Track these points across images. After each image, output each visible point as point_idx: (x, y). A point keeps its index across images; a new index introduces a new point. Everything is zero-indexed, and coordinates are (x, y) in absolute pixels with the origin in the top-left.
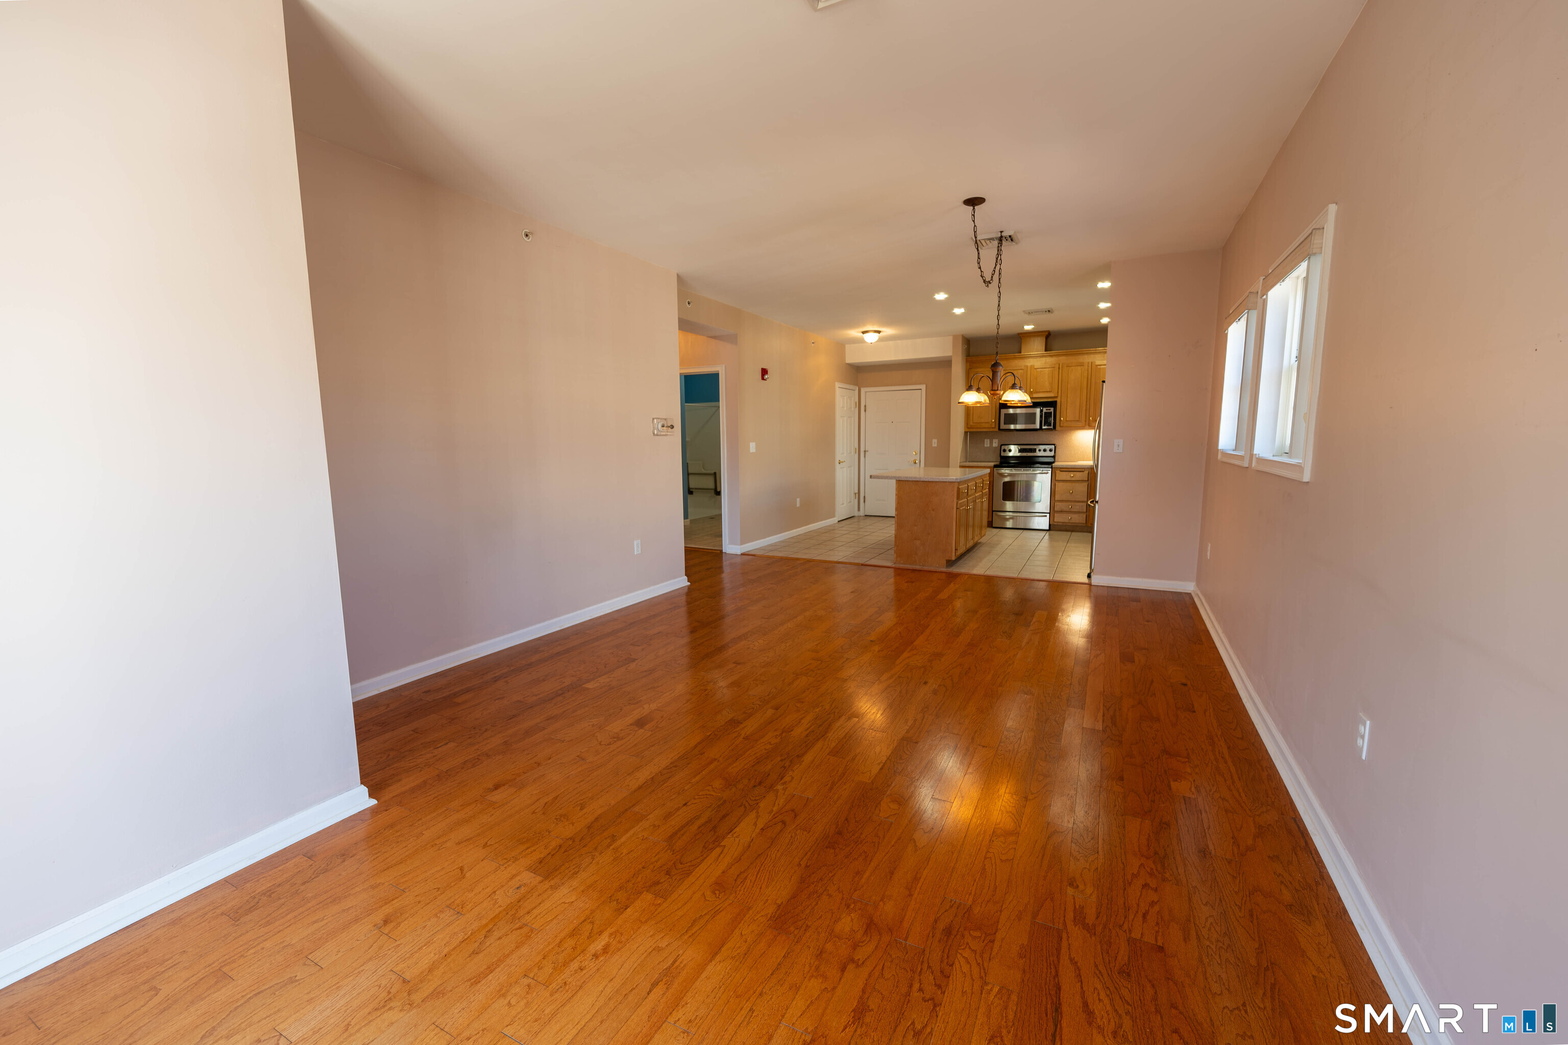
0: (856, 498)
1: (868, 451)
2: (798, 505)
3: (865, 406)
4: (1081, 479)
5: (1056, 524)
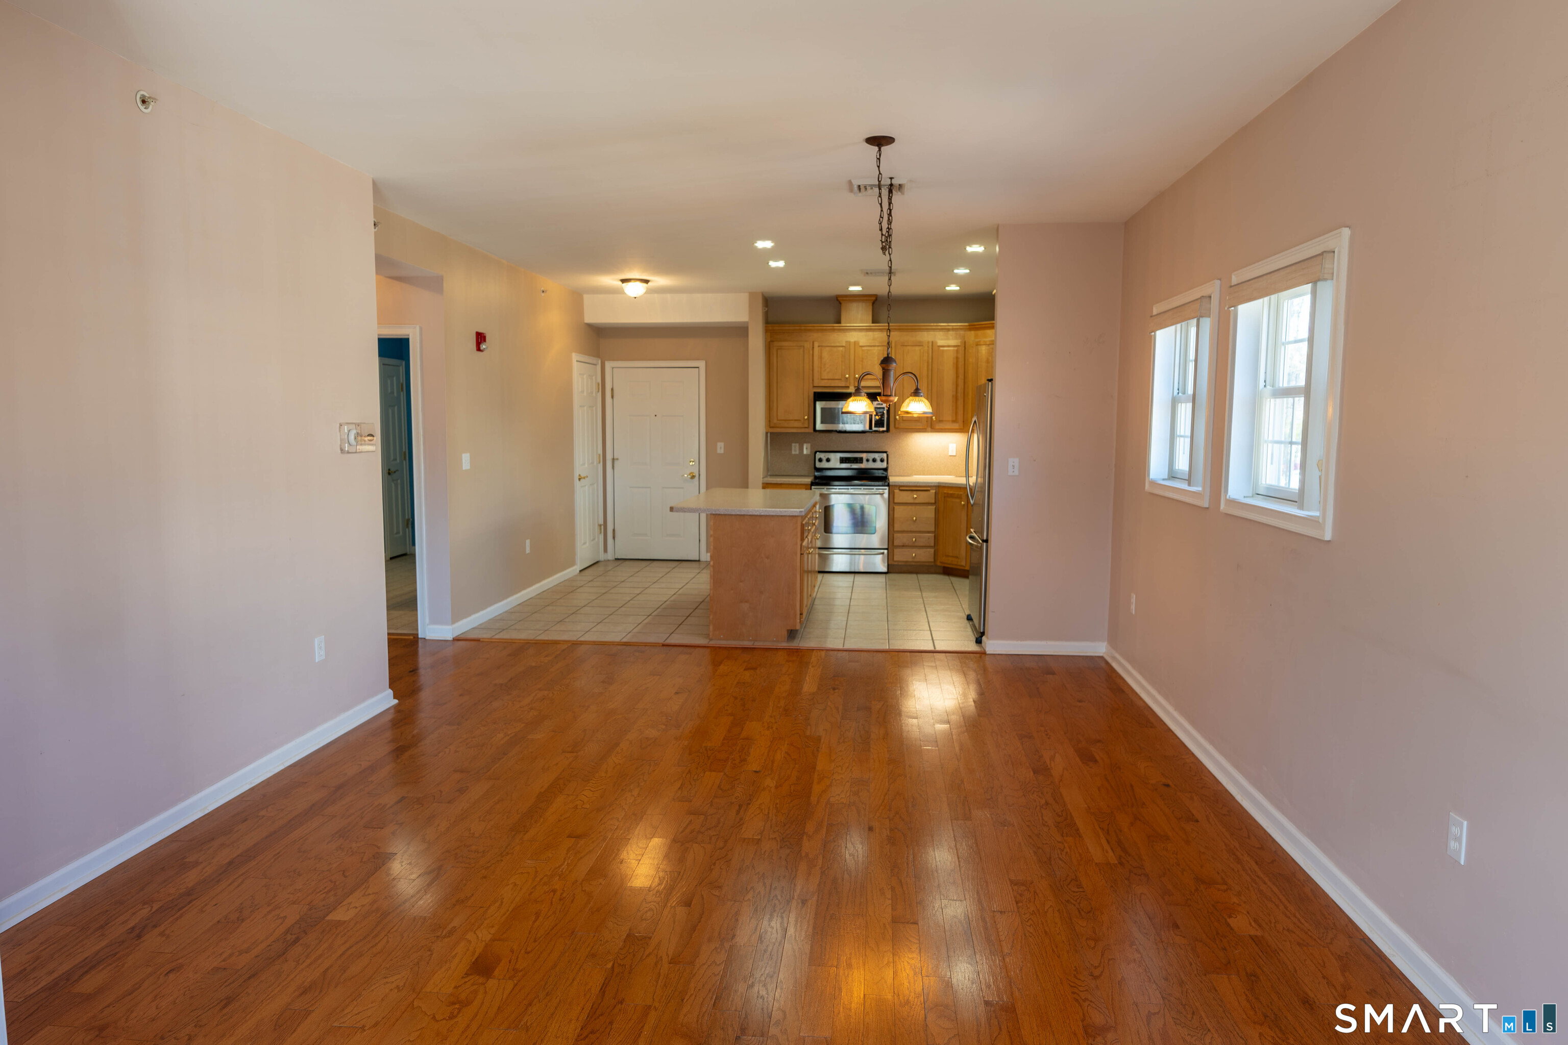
0: (601, 533)
1: (617, 459)
2: (528, 550)
3: (612, 389)
4: (926, 501)
5: (896, 563)
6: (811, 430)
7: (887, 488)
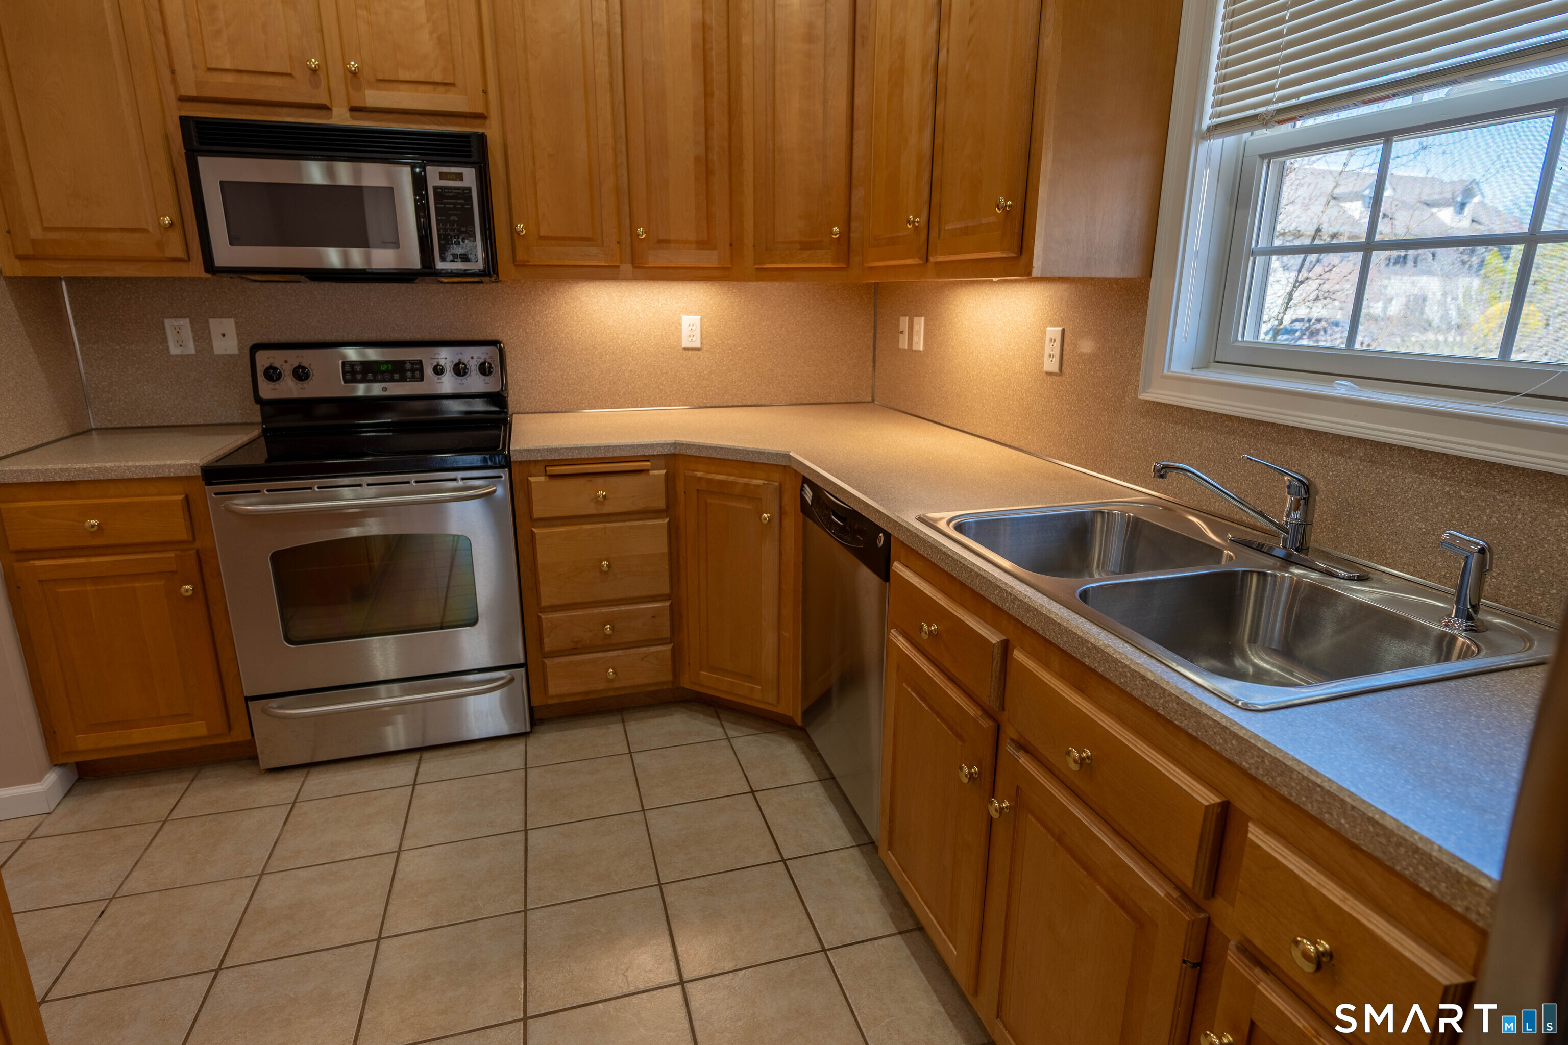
4: (640, 505)
5: (555, 701)
6: (196, 269)
7: (504, 474)
